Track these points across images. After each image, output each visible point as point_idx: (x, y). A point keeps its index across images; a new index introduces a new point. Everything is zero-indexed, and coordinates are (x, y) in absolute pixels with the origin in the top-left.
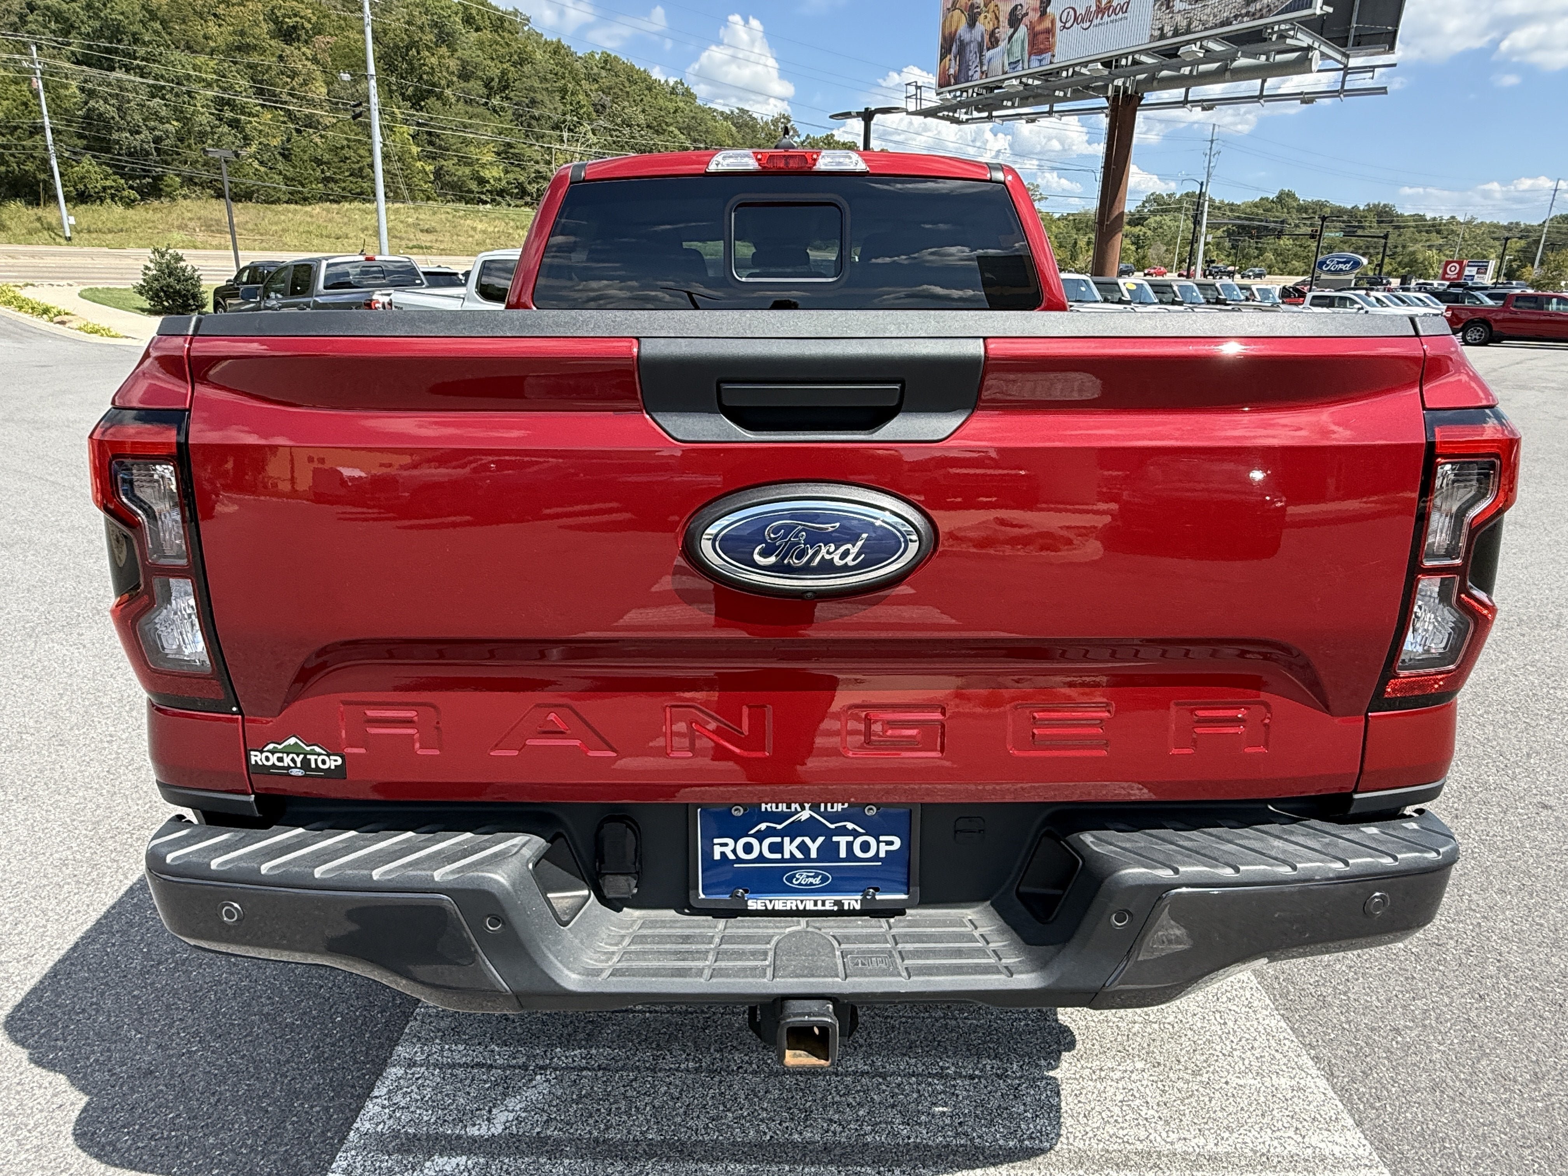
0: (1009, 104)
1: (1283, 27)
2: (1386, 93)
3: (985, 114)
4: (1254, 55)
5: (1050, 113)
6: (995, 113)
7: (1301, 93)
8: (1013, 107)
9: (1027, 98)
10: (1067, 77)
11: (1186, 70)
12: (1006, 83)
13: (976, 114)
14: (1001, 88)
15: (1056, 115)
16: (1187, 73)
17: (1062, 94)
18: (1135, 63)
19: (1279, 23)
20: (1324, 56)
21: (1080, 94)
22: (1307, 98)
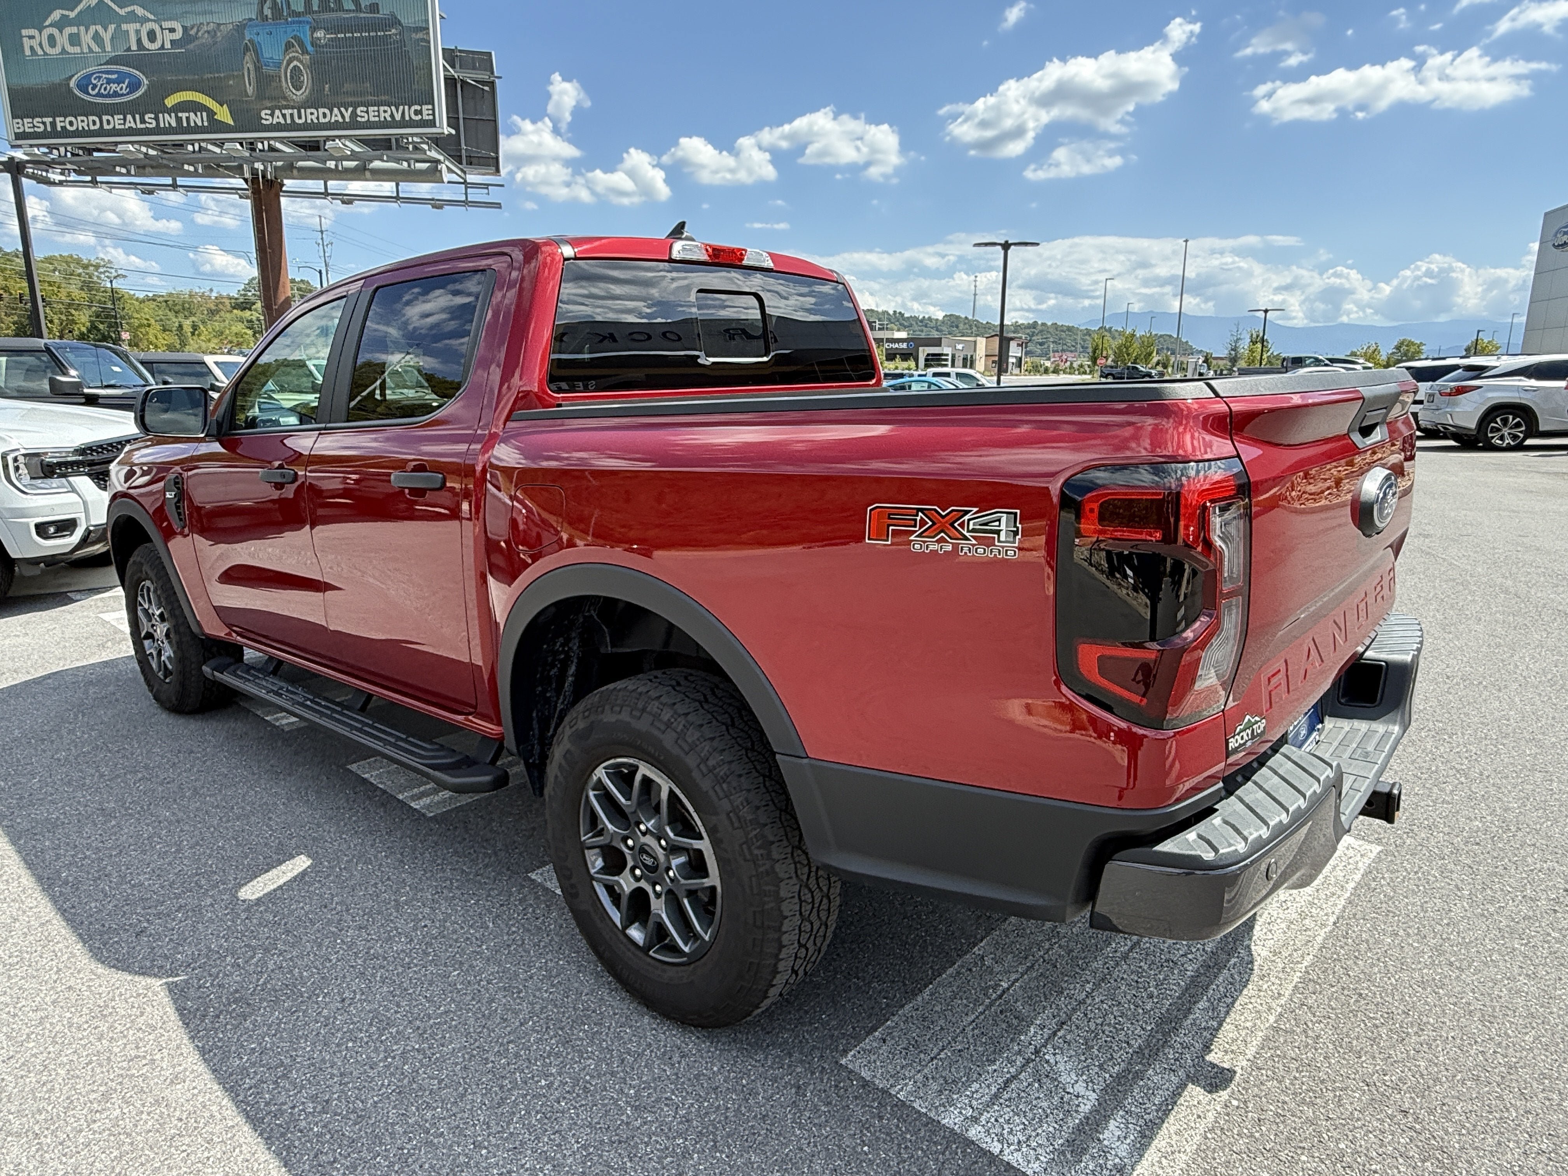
0: (124, 171)
1: (415, 139)
2: (500, 208)
3: (89, 178)
4: (398, 161)
5: (174, 186)
6: (99, 179)
7: (433, 200)
8: (128, 174)
9: (144, 167)
10: (194, 152)
11: (331, 164)
12: (120, 147)
13: (73, 177)
14: (114, 151)
15: (181, 189)
16: (333, 167)
17: (192, 169)
18: (272, 149)
19: (412, 135)
20: (449, 169)
21: (211, 171)
22: (438, 204)
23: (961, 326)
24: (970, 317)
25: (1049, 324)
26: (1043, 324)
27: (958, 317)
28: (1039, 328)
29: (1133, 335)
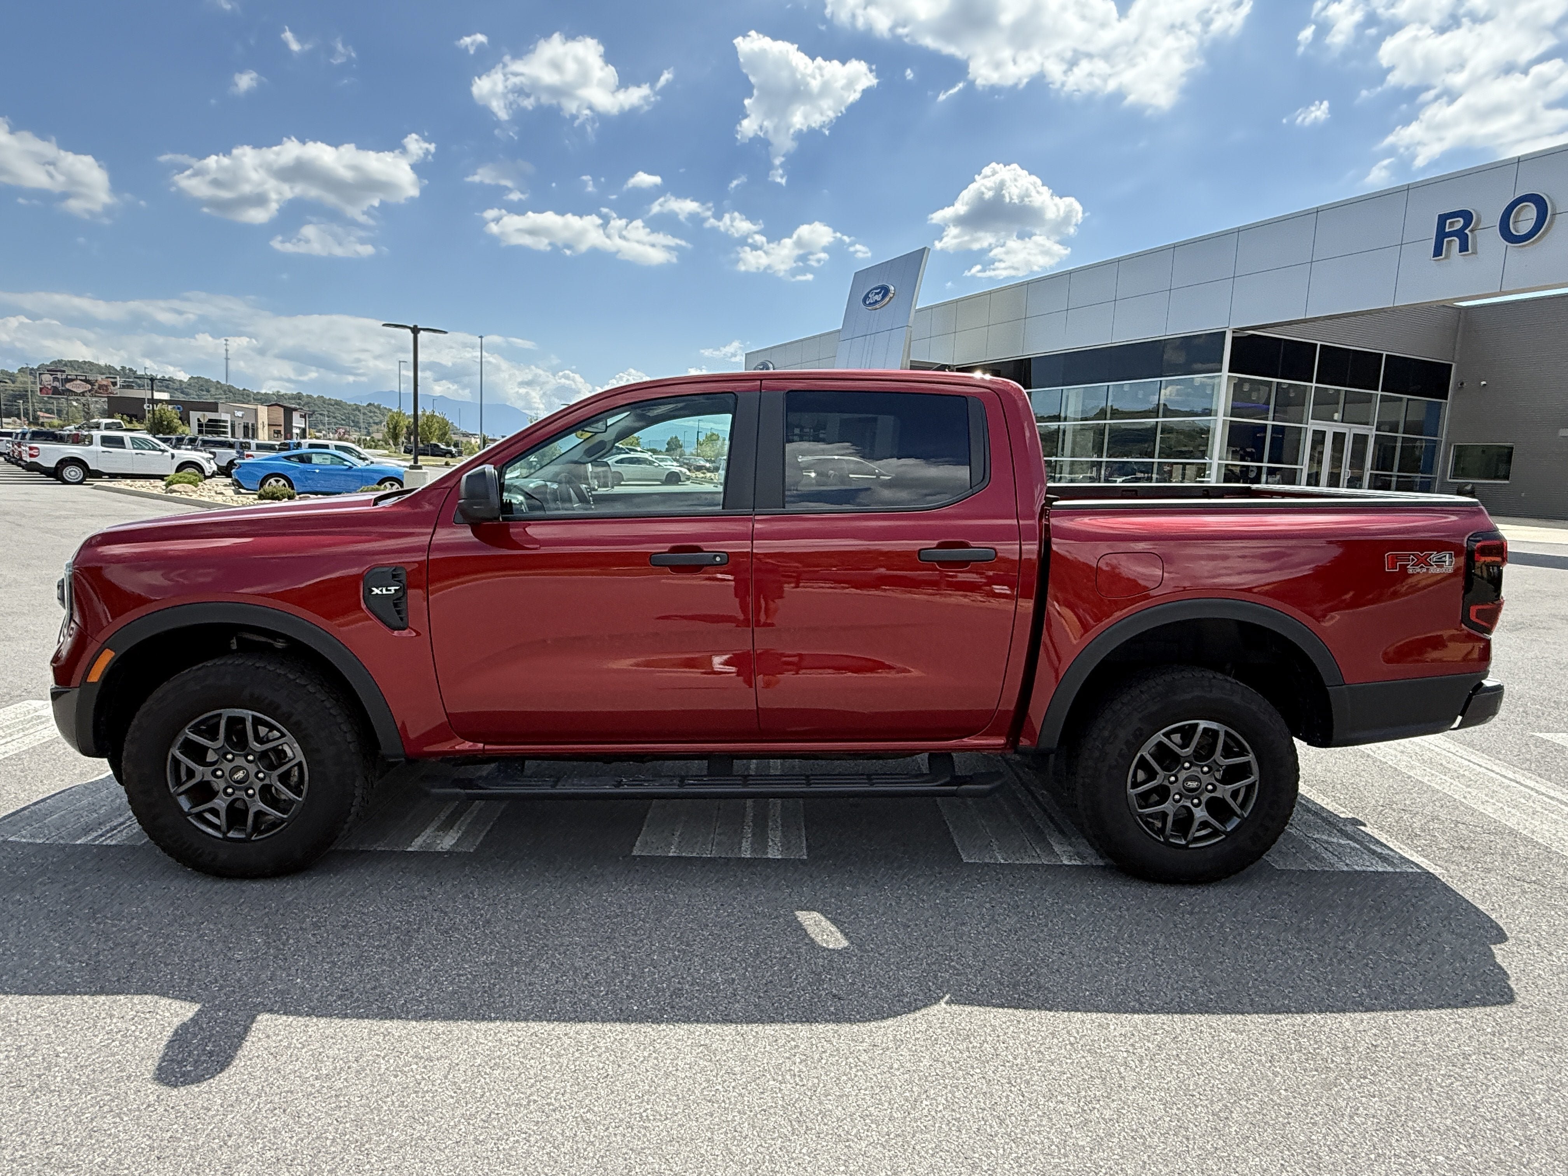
23: (213, 390)
24: (223, 382)
25: (315, 396)
26: (309, 396)
27: (207, 381)
28: (306, 400)
29: (433, 416)
